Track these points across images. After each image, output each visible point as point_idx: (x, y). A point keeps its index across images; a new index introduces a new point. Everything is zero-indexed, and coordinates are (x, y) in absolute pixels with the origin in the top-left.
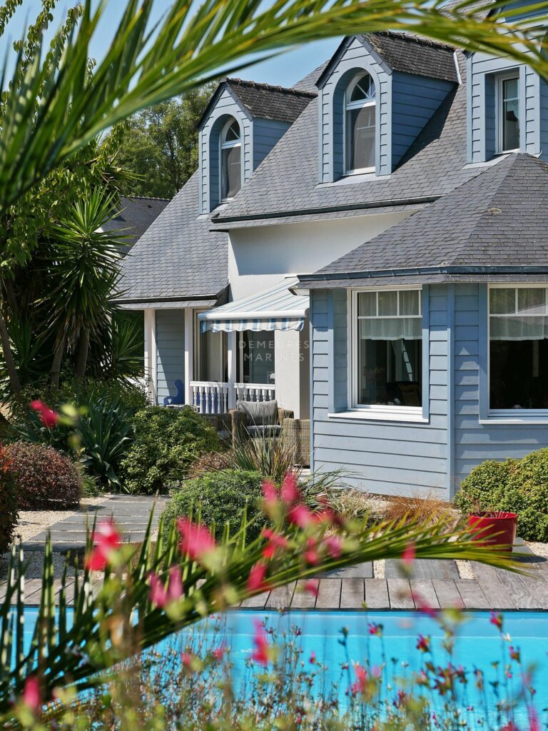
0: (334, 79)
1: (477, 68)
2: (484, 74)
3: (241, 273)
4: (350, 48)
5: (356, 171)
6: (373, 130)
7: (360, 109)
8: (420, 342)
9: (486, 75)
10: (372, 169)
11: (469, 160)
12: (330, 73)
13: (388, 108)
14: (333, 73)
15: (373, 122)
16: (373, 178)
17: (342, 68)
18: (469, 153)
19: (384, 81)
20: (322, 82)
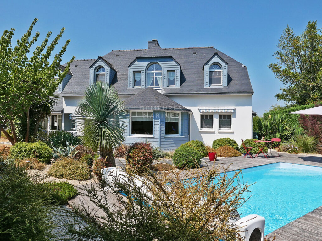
3: (67, 105)
6: (105, 78)
7: (99, 74)
8: (152, 122)
9: (133, 71)
11: (129, 87)
13: (109, 75)
15: (105, 77)
18: (129, 86)
19: (107, 69)
20: (91, 67)
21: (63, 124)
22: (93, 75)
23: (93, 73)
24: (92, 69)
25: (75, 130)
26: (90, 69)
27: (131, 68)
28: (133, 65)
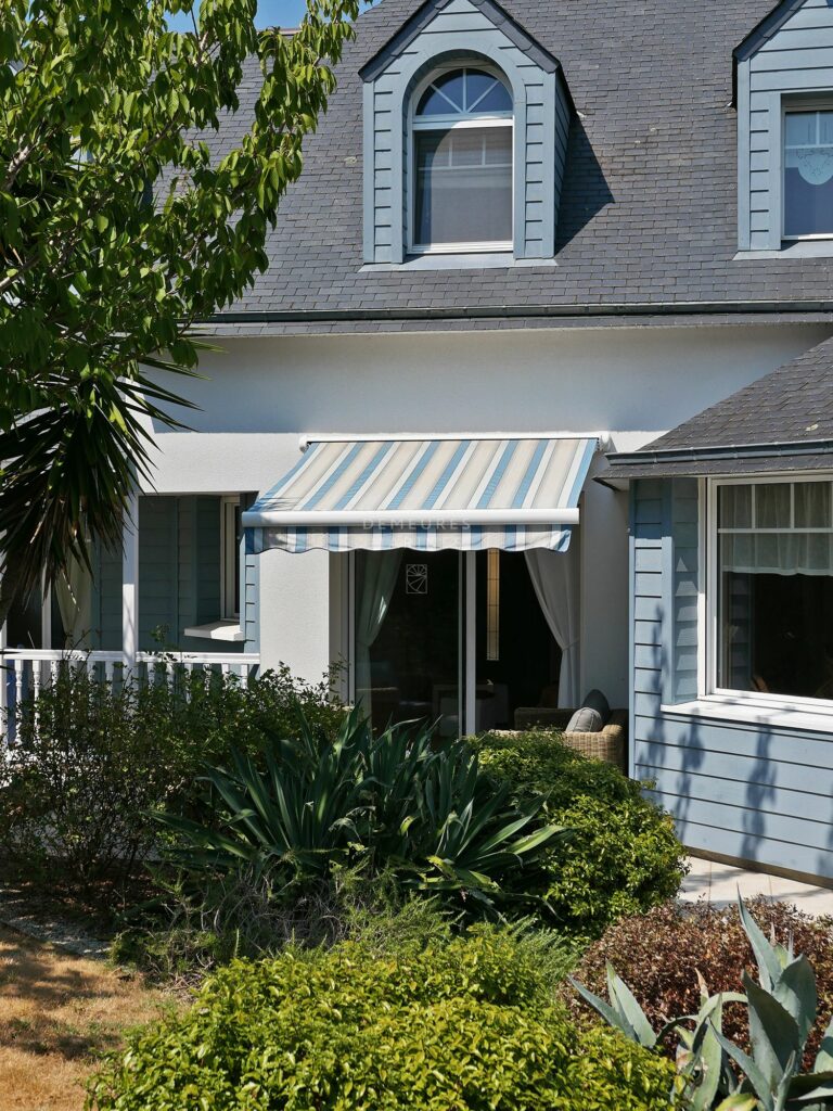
0: (405, 67)
1: (759, 82)
2: (780, 92)
4: (445, 11)
5: (435, 248)
6: (507, 170)
7: (447, 131)
9: (783, 96)
10: (508, 245)
11: (742, 244)
12: (396, 52)
13: (545, 135)
14: (401, 54)
15: (507, 157)
16: (508, 261)
17: (425, 47)
18: (742, 234)
19: (532, 84)
20: (373, 67)
21: (129, 592)
22: (393, 140)
23: (394, 121)
24: (384, 83)
25: (236, 647)
26: (368, 88)
27: (759, 61)
28: (779, 41)
